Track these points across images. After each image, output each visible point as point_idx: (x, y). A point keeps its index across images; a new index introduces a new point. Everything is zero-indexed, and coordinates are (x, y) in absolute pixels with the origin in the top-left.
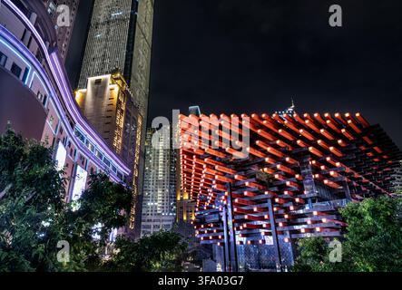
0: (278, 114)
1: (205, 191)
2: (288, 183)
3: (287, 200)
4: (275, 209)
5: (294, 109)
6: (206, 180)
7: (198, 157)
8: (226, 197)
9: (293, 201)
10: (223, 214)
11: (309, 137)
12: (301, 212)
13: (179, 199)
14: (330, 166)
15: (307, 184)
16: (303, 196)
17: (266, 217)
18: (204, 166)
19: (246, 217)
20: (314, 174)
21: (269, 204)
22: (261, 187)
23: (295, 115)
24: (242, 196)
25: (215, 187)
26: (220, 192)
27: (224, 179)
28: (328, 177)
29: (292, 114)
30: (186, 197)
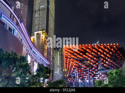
0: (94, 44)
1: (71, 68)
2: (94, 66)
3: (93, 70)
4: (90, 73)
5: (99, 43)
6: (71, 65)
7: (69, 58)
8: (77, 70)
9: (95, 70)
10: (76, 75)
11: (102, 51)
12: (97, 73)
13: (64, 71)
14: (107, 60)
15: (99, 66)
16: (98, 69)
17: (87, 75)
18: (71, 61)
19: (82, 75)
20: (102, 63)
21: (88, 71)
22: (87, 67)
23: (99, 45)
24: (81, 69)
25: (74, 67)
26: (75, 68)
27: (76, 65)
28: (105, 63)
29: (98, 44)
30: (66, 70)
